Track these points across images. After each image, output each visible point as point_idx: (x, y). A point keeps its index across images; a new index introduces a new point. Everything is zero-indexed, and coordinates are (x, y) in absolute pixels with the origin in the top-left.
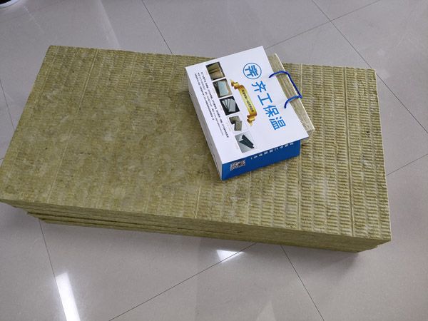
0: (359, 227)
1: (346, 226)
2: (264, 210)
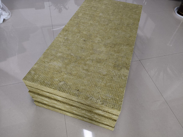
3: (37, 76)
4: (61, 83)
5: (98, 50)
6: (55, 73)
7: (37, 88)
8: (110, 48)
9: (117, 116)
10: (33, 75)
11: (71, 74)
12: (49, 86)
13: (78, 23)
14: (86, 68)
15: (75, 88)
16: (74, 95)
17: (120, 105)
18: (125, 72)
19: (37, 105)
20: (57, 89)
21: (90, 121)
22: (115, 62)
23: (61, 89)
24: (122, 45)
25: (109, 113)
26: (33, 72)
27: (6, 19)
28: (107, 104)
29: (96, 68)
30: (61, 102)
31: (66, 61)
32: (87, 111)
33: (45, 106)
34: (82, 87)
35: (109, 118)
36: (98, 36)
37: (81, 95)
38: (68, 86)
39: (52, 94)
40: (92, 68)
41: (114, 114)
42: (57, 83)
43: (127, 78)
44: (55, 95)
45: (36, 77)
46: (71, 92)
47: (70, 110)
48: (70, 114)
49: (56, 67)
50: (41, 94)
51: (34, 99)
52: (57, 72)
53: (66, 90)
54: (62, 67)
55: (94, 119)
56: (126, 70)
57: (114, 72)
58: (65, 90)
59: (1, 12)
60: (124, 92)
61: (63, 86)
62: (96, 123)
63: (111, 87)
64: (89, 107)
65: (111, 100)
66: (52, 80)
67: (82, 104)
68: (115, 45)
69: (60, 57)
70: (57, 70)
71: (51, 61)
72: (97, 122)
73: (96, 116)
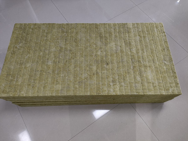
0: (168, 90)
1: (162, 90)
2: (125, 87)
3: (171, 84)
6: (160, 72)
11: (153, 60)
15: (164, 52)
26: (171, 90)
38: (165, 57)
42: (167, 65)
45: (173, 84)
46: (168, 53)
49: (154, 75)
54: (151, 69)
58: (169, 57)
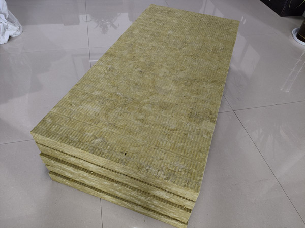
3: (56, 127)
4: (97, 140)
5: (163, 88)
6: (88, 122)
7: (54, 147)
8: (183, 86)
9: (193, 201)
10: (50, 125)
11: (115, 126)
12: (75, 145)
13: (132, 45)
14: (141, 116)
15: (120, 150)
16: (119, 161)
17: (197, 182)
18: (208, 125)
19: (53, 180)
20: (90, 151)
21: (145, 211)
22: (192, 109)
23: (97, 150)
24: (205, 82)
25: (178, 195)
26: (49, 120)
27: (14, 36)
28: (176, 179)
29: (159, 117)
30: (94, 175)
31: (108, 104)
32: (139, 191)
33: (68, 182)
34: (132, 149)
35: (179, 206)
36: (164, 65)
37: (130, 162)
38: (108, 146)
39: (80, 159)
40: (151, 118)
41: (187, 199)
42: (90, 140)
43: (212, 136)
44: (84, 160)
45: (54, 129)
46: (113, 156)
47: (110, 190)
48: (110, 197)
49: (89, 112)
50: (61, 158)
51: (50, 168)
52: (91, 122)
53: (105, 152)
54: (100, 114)
55: (152, 207)
56: (209, 122)
57: (190, 126)
58: (103, 153)
59: (6, 24)
60: (206, 160)
61: (100, 145)
62: (155, 216)
63: (183, 151)
64: (143, 185)
65: (183, 173)
66: (82, 135)
67: (132, 178)
68: (192, 81)
69: (98, 97)
70: (91, 118)
71: (82, 103)
72: (157, 212)
73: (156, 202)
